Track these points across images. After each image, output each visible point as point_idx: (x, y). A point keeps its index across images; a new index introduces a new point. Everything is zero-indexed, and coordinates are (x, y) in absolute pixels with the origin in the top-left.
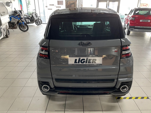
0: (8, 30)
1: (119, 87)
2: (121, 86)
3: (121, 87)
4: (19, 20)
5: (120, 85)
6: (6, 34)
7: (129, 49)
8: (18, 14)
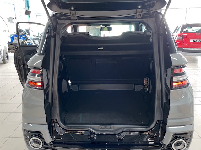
0: (6, 53)
1: (170, 143)
2: (172, 141)
3: (173, 143)
4: (24, 41)
5: (171, 138)
6: (4, 58)
7: (184, 74)
8: (24, 33)
